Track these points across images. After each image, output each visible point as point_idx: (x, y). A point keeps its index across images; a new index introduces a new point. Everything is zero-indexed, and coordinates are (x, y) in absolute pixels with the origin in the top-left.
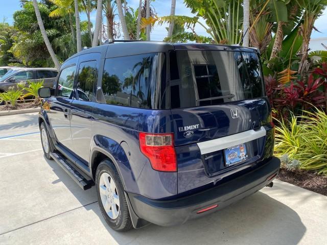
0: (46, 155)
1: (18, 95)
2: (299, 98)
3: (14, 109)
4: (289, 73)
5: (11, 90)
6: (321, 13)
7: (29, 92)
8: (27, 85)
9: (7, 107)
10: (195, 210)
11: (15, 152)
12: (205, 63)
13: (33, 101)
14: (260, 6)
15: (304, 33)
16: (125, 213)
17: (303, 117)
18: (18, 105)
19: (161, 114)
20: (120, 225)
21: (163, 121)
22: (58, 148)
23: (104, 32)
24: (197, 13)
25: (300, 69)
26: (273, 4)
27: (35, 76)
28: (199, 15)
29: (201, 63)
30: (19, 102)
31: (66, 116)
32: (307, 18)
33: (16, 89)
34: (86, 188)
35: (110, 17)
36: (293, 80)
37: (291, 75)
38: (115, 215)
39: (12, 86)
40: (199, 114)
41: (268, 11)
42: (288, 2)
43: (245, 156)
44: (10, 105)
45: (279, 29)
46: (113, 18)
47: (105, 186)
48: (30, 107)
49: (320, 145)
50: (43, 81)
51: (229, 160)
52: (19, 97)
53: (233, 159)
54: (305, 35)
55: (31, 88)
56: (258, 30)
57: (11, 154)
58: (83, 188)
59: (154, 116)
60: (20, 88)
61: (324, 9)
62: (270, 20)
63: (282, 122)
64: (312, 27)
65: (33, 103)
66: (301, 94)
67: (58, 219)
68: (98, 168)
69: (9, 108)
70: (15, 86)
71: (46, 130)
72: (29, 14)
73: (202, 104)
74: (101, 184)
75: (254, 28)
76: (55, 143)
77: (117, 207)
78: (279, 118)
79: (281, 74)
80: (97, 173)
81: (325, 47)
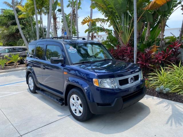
4: (155, 47)
7: (11, 60)
11: (17, 92)
13: (13, 65)
15: (161, 28)
17: (167, 68)
23: (52, 26)
25: (160, 45)
30: (5, 66)
32: (163, 20)
33: (3, 58)
35: (55, 19)
36: (158, 50)
37: (157, 48)
41: (143, 17)
42: (153, 13)
45: (148, 26)
48: (12, 68)
52: (6, 63)
54: (162, 28)
56: (138, 26)
60: (6, 58)
61: (169, 16)
64: (165, 25)
66: (164, 57)
72: (6, 17)
79: (152, 48)
81: (173, 35)
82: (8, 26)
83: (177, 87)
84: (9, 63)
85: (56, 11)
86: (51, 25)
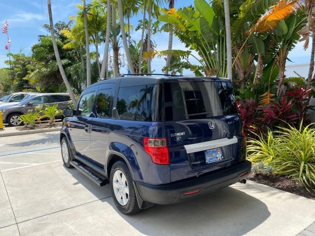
0: (65, 164)
1: (36, 117)
2: (276, 116)
3: (32, 128)
4: (268, 96)
5: (30, 112)
6: (294, 46)
7: (45, 114)
8: (44, 108)
9: (26, 127)
10: (183, 192)
11: (39, 163)
12: (193, 90)
13: (48, 122)
14: (243, 40)
15: (279, 63)
16: (133, 198)
17: (278, 132)
18: (35, 126)
19: (158, 125)
20: (129, 209)
21: (160, 130)
22: (77, 157)
23: (111, 61)
24: (189, 47)
25: (278, 92)
26: (253, 39)
27: (50, 100)
28: (191, 49)
29: (190, 90)
30: (36, 123)
31: (86, 130)
33: (34, 111)
34: (102, 185)
35: (116, 49)
36: (272, 101)
37: (271, 97)
38: (124, 202)
39: (31, 109)
40: (188, 126)
41: (249, 45)
42: (265, 38)
43: (221, 157)
44: (29, 126)
45: (259, 59)
46: (118, 50)
47: (117, 181)
48: (46, 127)
49: (290, 154)
50: (57, 105)
51: (208, 159)
52: (37, 118)
53: (211, 159)
54: (281, 64)
55: (47, 111)
56: (242, 60)
57: (36, 164)
58: (99, 185)
59: (154, 126)
60: (38, 111)
61: (296, 43)
62: (252, 51)
63: (261, 136)
64: (285, 58)
65: (48, 124)
66: (277, 113)
67: (81, 208)
68: (113, 167)
69: (28, 128)
70: (34, 109)
71: (67, 143)
72: (45, 47)
73: (191, 118)
74: (114, 179)
75: (238, 58)
76: (74, 153)
77: (127, 195)
78: (258, 133)
79: (263, 97)
80: (111, 172)
81: (298, 75)
82: (48, 61)
83: (288, 165)
84: (42, 120)
85: (118, 37)
86: (109, 60)
